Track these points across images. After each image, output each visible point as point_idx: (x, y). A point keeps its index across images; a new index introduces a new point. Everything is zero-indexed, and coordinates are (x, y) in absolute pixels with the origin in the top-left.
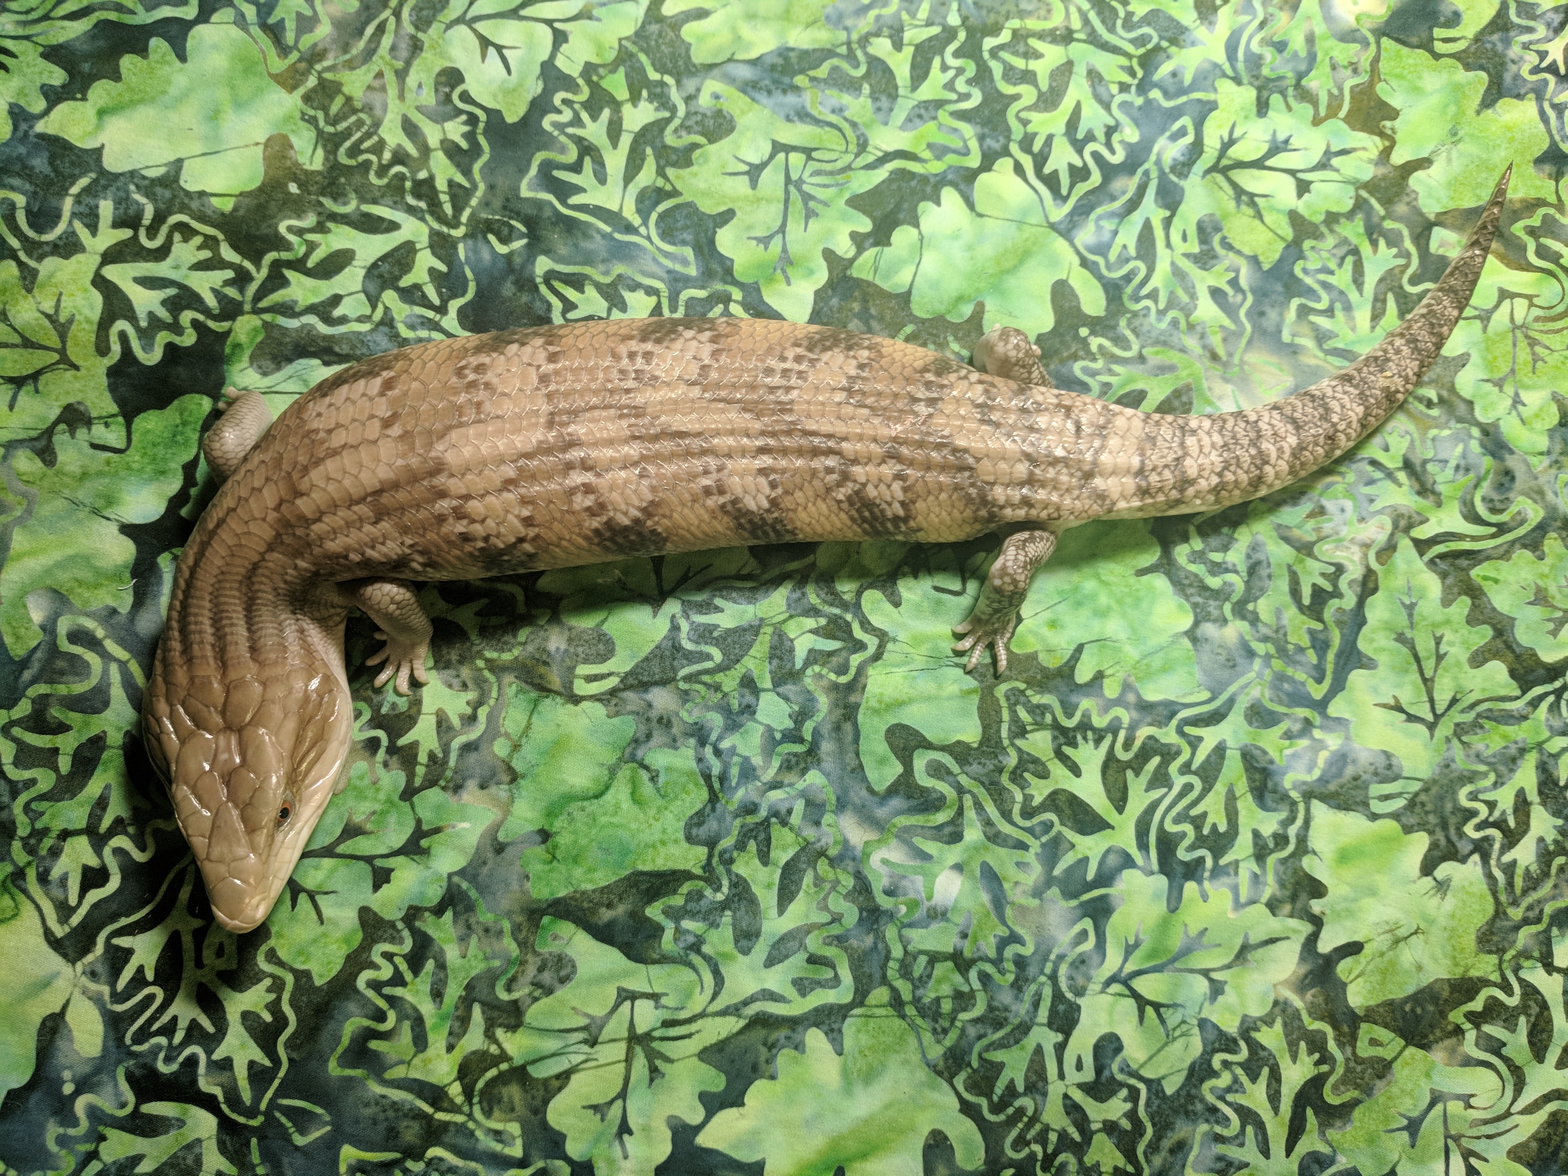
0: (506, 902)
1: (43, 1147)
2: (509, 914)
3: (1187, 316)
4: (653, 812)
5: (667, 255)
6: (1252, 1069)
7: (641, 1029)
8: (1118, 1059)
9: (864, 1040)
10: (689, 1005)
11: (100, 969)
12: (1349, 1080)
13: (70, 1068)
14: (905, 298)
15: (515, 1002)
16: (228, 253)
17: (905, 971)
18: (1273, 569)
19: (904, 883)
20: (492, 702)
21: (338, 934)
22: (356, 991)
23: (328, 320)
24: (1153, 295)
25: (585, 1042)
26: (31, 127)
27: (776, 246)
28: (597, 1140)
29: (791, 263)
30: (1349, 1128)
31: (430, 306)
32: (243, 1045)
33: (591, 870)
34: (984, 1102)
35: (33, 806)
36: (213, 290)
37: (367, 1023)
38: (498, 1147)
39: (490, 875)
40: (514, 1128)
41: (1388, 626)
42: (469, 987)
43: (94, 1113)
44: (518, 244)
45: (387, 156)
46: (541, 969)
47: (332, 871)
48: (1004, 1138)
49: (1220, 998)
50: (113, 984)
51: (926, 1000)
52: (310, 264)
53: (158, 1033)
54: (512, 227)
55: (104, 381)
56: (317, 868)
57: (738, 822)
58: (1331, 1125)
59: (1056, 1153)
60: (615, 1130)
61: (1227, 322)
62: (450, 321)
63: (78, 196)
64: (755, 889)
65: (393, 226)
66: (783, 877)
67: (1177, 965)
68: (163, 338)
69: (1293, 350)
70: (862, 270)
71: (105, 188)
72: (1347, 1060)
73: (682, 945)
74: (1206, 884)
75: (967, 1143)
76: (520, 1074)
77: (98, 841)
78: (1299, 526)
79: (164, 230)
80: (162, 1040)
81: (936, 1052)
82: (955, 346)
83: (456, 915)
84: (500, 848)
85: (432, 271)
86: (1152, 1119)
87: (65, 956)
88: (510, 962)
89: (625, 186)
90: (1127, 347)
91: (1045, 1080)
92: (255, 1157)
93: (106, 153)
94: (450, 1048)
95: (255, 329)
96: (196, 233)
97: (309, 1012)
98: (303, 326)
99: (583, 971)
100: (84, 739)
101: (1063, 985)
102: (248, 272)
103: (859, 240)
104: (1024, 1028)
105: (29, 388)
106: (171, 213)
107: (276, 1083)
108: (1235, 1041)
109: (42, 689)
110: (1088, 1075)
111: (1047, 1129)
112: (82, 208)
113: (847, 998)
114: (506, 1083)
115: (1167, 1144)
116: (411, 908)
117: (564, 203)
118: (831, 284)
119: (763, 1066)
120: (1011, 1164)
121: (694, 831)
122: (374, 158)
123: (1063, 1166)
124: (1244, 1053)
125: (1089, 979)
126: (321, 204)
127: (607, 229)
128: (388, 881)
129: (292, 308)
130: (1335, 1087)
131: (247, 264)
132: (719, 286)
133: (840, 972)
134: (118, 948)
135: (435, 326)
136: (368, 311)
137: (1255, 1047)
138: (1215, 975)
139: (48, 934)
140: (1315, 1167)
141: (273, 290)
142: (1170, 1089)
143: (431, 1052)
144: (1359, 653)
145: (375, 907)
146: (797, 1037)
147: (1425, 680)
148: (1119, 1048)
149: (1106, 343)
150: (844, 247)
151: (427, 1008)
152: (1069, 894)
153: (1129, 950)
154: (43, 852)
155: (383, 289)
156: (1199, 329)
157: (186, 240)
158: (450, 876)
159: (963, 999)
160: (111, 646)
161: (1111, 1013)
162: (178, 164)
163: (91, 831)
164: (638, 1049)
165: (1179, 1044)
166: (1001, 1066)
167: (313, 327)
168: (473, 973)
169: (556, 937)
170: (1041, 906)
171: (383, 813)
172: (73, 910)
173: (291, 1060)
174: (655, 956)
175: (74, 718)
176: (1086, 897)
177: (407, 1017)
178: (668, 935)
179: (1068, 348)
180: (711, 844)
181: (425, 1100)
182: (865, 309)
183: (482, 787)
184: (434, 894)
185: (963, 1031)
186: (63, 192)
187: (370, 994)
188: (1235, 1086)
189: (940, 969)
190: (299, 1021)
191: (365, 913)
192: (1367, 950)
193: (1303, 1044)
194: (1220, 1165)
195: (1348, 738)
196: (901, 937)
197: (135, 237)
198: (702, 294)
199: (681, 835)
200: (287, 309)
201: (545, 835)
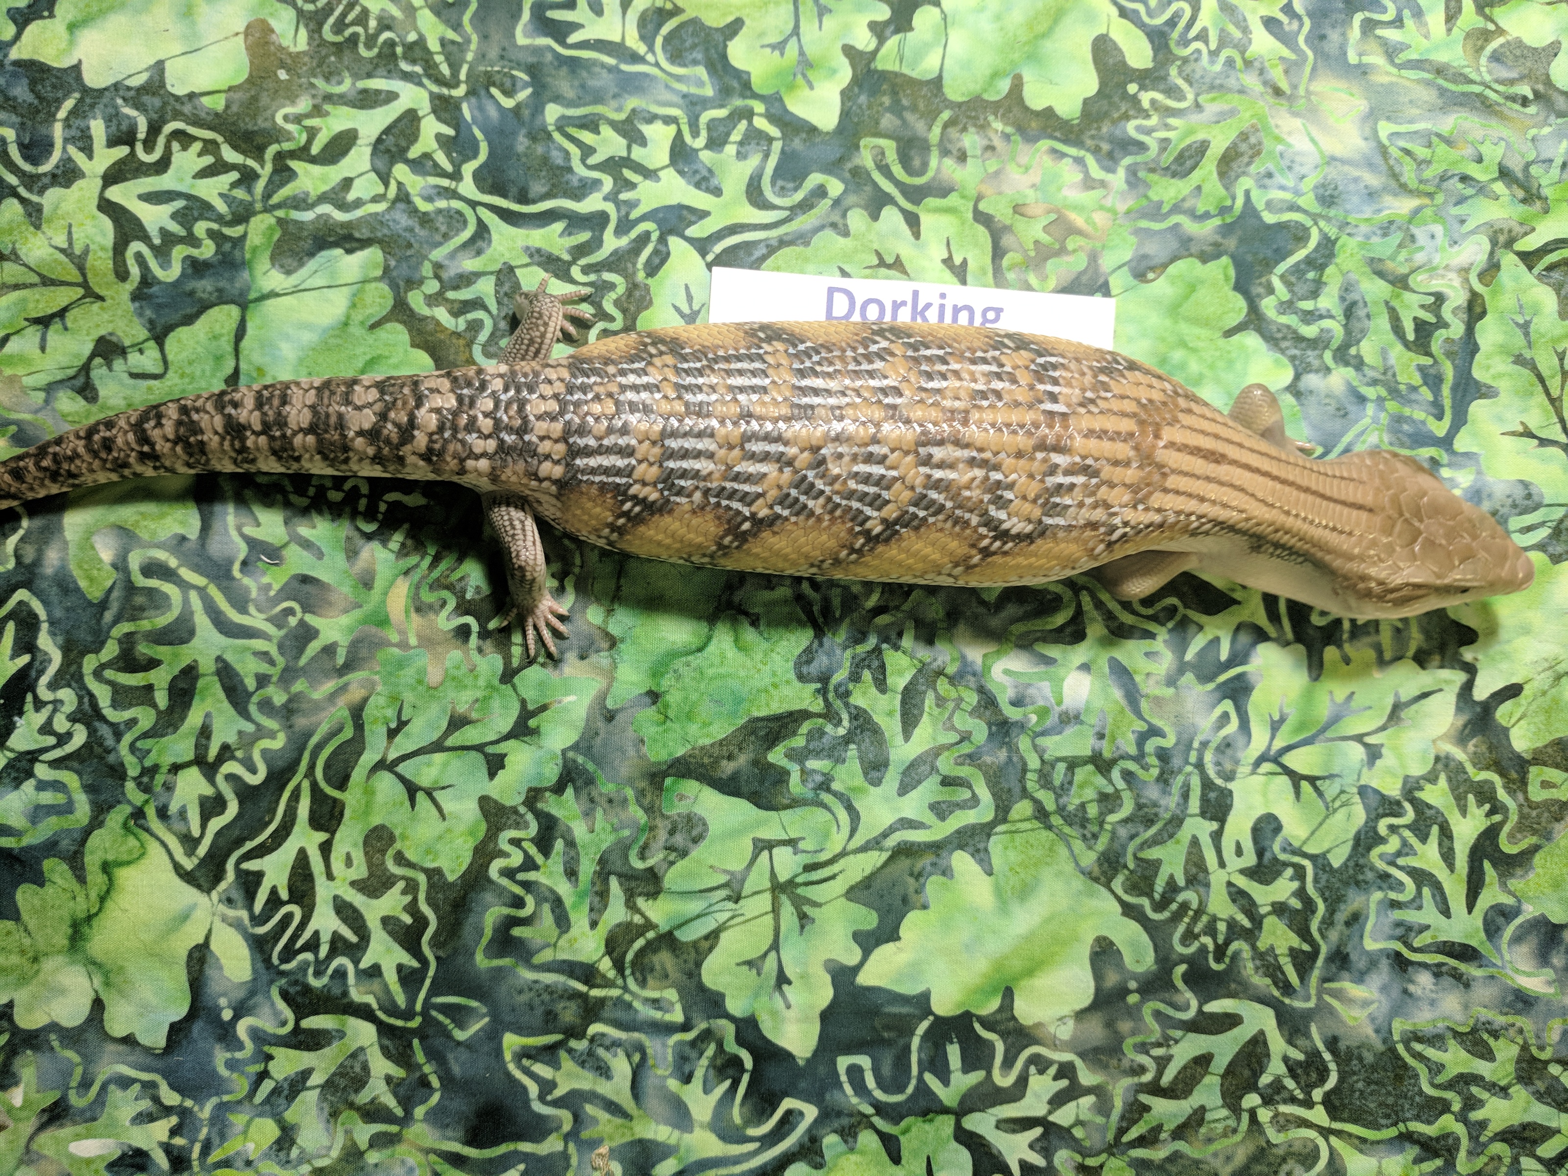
0: (625, 770)
1: (214, 1074)
2: (630, 782)
3: (1243, 53)
4: (759, 656)
5: (679, 78)
6: (1421, 830)
7: (783, 877)
8: (1279, 839)
9: (1012, 856)
10: (828, 845)
11: (236, 895)
12: (1525, 825)
13: (224, 995)
14: (937, 83)
15: (651, 870)
16: (230, 155)
17: (1045, 780)
18: (1371, 309)
19: (1031, 691)
20: (577, 570)
21: (462, 828)
22: (490, 881)
23: (343, 206)
24: (1203, 36)
25: (728, 898)
26: (6, 56)
27: (792, 49)
28: (756, 995)
29: (811, 66)
30: (1531, 875)
31: (444, 174)
32: (388, 950)
33: (705, 725)
34: (1145, 902)
35: (139, 744)
36: (221, 195)
37: (506, 911)
38: (658, 1015)
39: (605, 745)
40: (671, 995)
41: (1503, 350)
42: (602, 861)
43: (257, 1035)
44: (523, 95)
45: (373, 24)
46: (672, 832)
47: (445, 765)
48: (1171, 935)
49: (1378, 762)
50: (250, 907)
51: (1071, 808)
52: (315, 150)
53: (305, 948)
54: (513, 77)
55: (131, 306)
56: (429, 764)
57: (848, 653)
58: (1512, 875)
59: (1227, 943)
60: (773, 982)
61: (1286, 53)
62: (468, 187)
63: (67, 119)
64: (876, 718)
65: (392, 96)
66: (904, 702)
67: (1329, 734)
68: (179, 252)
69: (1363, 71)
70: (886, 61)
71: (92, 106)
72: (1520, 806)
73: (811, 785)
74: (1347, 647)
75: (1134, 944)
76: (668, 940)
77: (209, 769)
78: (1393, 258)
79: (161, 141)
80: (308, 956)
81: (1089, 859)
82: (998, 125)
83: (576, 790)
84: (610, 717)
85: (439, 137)
86: (1322, 895)
87: (199, 887)
88: (641, 830)
89: (624, 13)
90: (1182, 98)
91: (1206, 871)
92: (420, 1057)
93: (84, 68)
94: (594, 924)
95: (270, 228)
96: (194, 139)
97: (448, 908)
98: (319, 217)
99: (714, 827)
100: (176, 672)
101: (1211, 771)
102: (252, 170)
103: (878, 30)
104: (1177, 822)
105: (56, 326)
106: (164, 122)
107: (428, 982)
108: (1398, 803)
109: (125, 627)
110: (1250, 859)
111: (1214, 919)
112: (73, 132)
113: (989, 816)
114: (655, 951)
115: (1341, 917)
116: (530, 790)
117: (563, 43)
118: (857, 81)
119: (913, 898)
120: (1183, 959)
121: (805, 670)
122: (359, 30)
123: (1236, 956)
124: (1410, 815)
125: (1237, 762)
126: (313, 85)
127: (610, 61)
128: (503, 767)
129: (304, 201)
130: (1511, 836)
131: (250, 162)
132: (738, 102)
133: (977, 791)
134: (248, 873)
135: (454, 194)
136: (381, 189)
137: (1420, 807)
138: (1369, 740)
139: (177, 868)
140: (1501, 920)
141: (282, 184)
142: (1337, 860)
143: (574, 932)
144: (1477, 382)
145: (495, 795)
146: (943, 863)
147: (1552, 400)
148: (1278, 828)
149: (1159, 96)
150: (864, 40)
151: (564, 888)
152: (1204, 678)
153: (1275, 726)
154: (158, 788)
155: (392, 163)
156: (1257, 64)
157: (185, 148)
158: (564, 752)
159: (1110, 801)
160: (186, 574)
161: (1265, 795)
162: (159, 67)
163: (200, 761)
164: (784, 899)
165: (1340, 815)
166: (1156, 865)
167: (328, 216)
168: (604, 846)
169: (682, 797)
170: (1177, 695)
171: (486, 699)
172: (197, 842)
173: (438, 958)
174: (786, 801)
175: (162, 652)
176: (1222, 678)
177: (546, 900)
178: (795, 778)
179: (1118, 108)
180: (824, 679)
181: (578, 979)
182: (896, 102)
183: (582, 658)
184: (552, 773)
185: (1113, 833)
186: (51, 117)
187: (505, 882)
188: (1405, 849)
189: (1081, 774)
190: (439, 919)
191: (485, 802)
192: (1527, 691)
193: (1471, 797)
194: (1399, 931)
195: (1479, 473)
196: (1035, 747)
197: (133, 153)
198: (722, 113)
199: (792, 676)
200: (300, 202)
201: (654, 696)
